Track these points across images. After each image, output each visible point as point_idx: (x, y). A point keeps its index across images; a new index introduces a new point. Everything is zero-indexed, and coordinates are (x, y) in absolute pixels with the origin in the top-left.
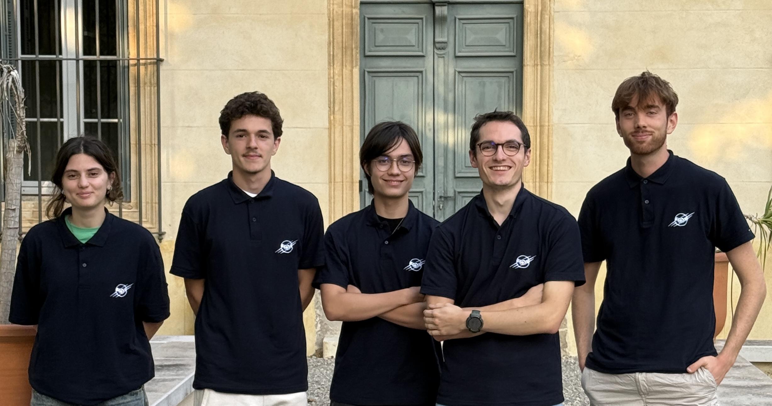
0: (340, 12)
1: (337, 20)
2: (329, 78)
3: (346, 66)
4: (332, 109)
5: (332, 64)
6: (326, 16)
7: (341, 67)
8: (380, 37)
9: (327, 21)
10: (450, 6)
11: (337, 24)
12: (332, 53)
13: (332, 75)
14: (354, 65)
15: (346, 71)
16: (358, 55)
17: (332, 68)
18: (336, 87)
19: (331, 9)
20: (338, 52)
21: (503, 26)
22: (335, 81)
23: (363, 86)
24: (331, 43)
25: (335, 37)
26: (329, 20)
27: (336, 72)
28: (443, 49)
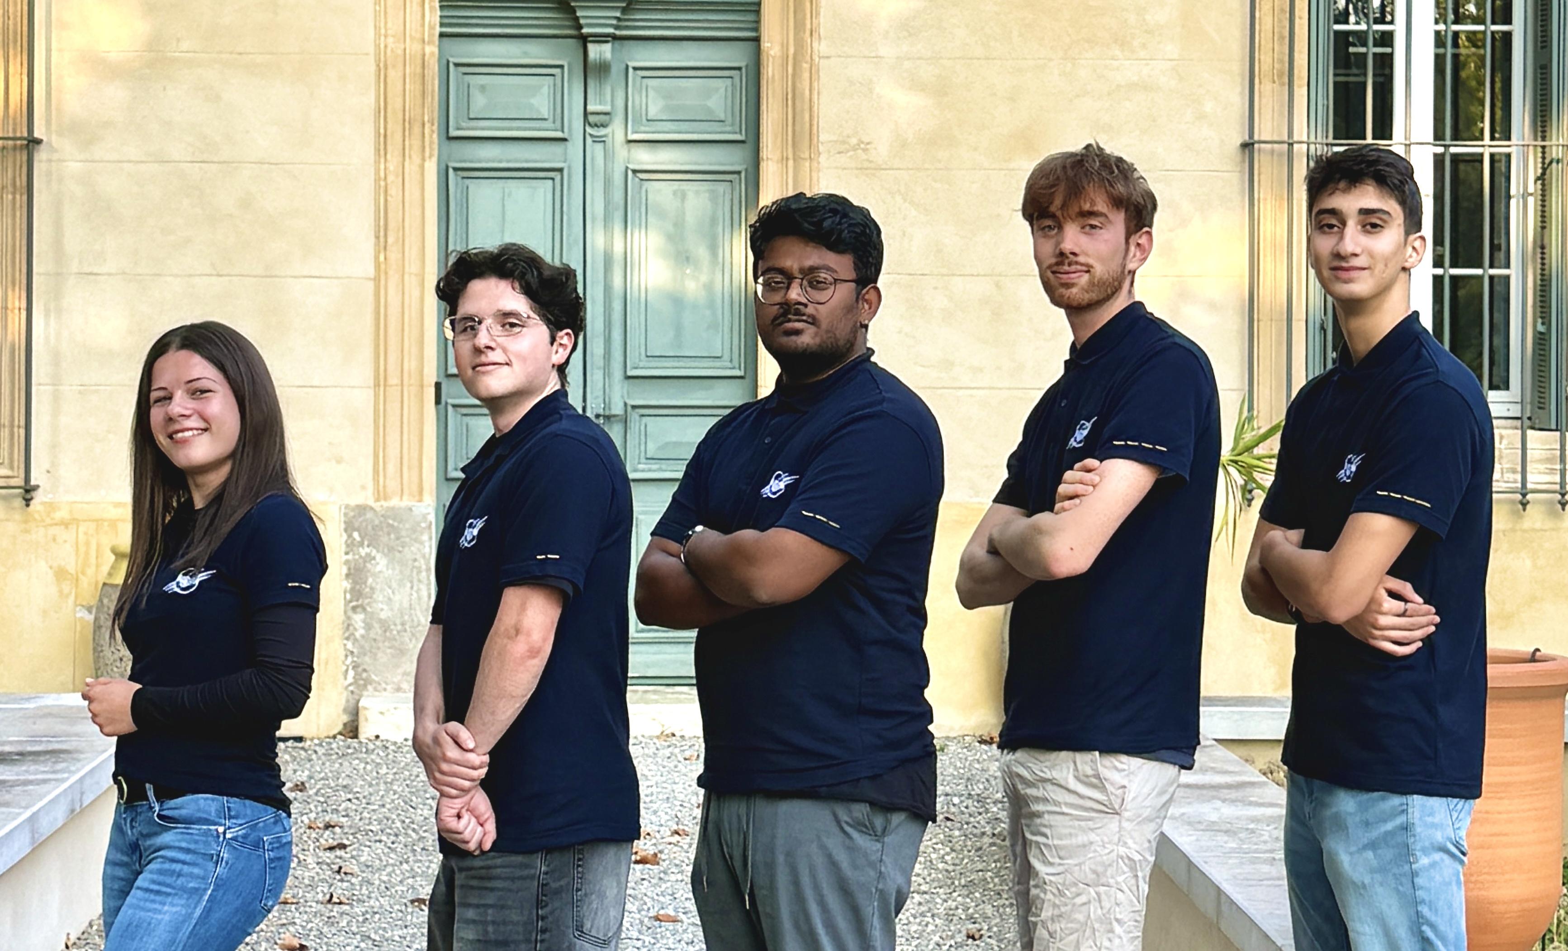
0: (400, 52)
1: (394, 66)
2: (377, 180)
3: (410, 157)
4: (382, 239)
5: (382, 152)
6: (372, 59)
7: (401, 159)
8: (479, 102)
9: (373, 68)
10: (617, 43)
11: (394, 75)
12: (382, 131)
13: (382, 174)
14: (427, 154)
15: (411, 168)
16: (435, 136)
17: (382, 160)
18: (389, 198)
19: (382, 46)
20: (395, 129)
21: (721, 85)
22: (389, 187)
23: (444, 196)
24: (382, 111)
25: (389, 100)
26: (378, 66)
27: (391, 167)
28: (604, 126)
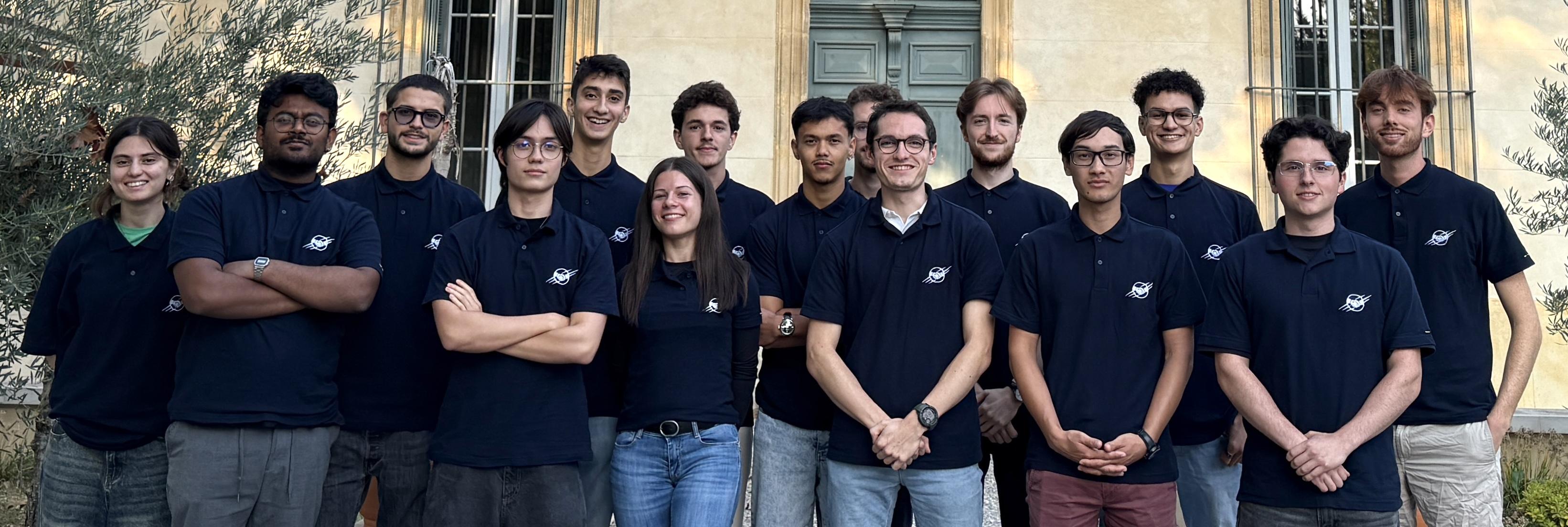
0: (789, 37)
1: (786, 44)
2: (776, 106)
3: (794, 93)
4: (778, 138)
5: (779, 91)
6: (774, 40)
7: (788, 94)
8: (831, 64)
9: (774, 45)
10: (904, 32)
11: (786, 49)
12: (779, 79)
13: (778, 103)
14: (802, 91)
16: (807, 82)
17: (778, 94)
19: (780, 33)
20: (785, 77)
21: (960, 54)
22: (782, 109)
24: (779, 68)
25: (783, 62)
26: (777, 44)
27: (783, 99)
28: (897, 76)
